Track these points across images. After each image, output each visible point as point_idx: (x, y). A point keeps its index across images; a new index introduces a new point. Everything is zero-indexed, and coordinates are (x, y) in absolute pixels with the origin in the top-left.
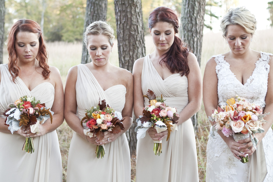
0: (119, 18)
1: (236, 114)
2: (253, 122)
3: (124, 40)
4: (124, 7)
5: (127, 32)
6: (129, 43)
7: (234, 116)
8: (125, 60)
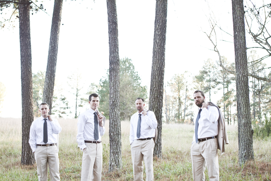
0: (24, 109)
3: (26, 118)
4: (27, 105)
5: (28, 115)
6: (29, 120)
8: (26, 127)
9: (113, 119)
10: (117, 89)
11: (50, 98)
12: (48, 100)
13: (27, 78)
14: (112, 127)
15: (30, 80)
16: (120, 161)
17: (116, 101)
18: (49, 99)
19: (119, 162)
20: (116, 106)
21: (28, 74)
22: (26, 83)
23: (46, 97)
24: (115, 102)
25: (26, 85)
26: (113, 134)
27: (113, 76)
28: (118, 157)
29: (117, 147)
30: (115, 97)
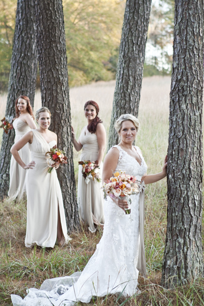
1: (117, 184)
2: (127, 189)
4: (49, 84)
7: (116, 185)
9: (175, 131)
10: (191, 41)
11: (135, 60)
12: (128, 66)
13: (47, 14)
14: (172, 155)
15: (55, 20)
16: (189, 257)
17: (184, 78)
18: (130, 62)
19: (186, 259)
20: (185, 93)
21: (49, 4)
22: (44, 28)
23: (124, 56)
24: (182, 83)
25: (45, 33)
26: (173, 177)
27: (180, 4)
28: (185, 243)
29: (183, 214)
30: (183, 67)
